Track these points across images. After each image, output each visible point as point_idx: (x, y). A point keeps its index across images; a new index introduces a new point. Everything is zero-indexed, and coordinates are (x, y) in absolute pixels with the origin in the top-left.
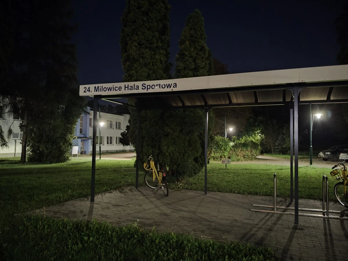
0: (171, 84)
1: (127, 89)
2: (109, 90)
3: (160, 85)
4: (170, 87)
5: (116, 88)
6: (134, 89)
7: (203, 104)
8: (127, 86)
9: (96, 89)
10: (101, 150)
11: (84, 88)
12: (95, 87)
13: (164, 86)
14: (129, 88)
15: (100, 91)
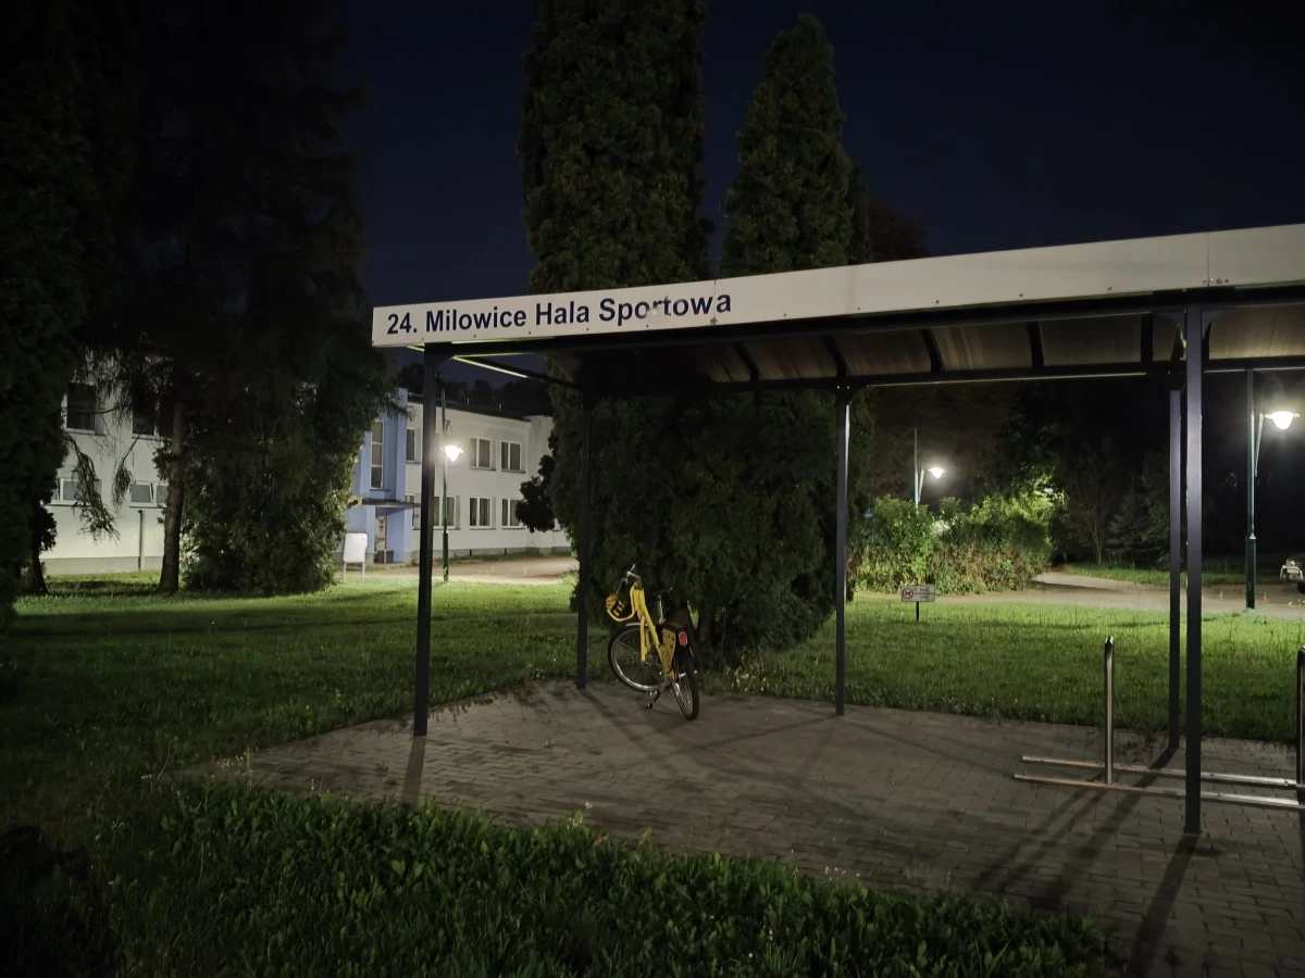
0: (711, 299)
1: (544, 319)
2: (478, 326)
3: (667, 303)
4: (706, 311)
5: (506, 316)
6: (572, 321)
7: (832, 373)
8: (544, 309)
9: (433, 322)
10: (450, 547)
11: (390, 318)
12: (430, 314)
13: (681, 308)
14: (554, 315)
15: (448, 328)
